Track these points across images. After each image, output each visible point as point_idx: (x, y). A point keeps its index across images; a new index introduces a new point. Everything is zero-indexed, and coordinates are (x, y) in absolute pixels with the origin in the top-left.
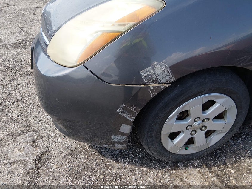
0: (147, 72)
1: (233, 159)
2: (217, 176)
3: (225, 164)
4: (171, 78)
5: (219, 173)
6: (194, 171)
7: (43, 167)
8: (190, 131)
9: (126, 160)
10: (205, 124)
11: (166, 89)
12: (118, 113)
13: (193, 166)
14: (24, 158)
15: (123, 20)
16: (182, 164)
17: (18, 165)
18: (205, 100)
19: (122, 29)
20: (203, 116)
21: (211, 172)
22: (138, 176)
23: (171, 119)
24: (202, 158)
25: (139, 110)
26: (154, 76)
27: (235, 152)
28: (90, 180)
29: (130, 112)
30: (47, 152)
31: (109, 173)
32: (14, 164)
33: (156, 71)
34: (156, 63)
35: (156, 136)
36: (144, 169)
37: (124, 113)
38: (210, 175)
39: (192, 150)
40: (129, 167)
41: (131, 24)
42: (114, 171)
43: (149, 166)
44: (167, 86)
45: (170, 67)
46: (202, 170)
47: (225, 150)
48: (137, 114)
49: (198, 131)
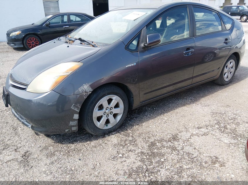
0: (81, 88)
1: (130, 127)
2: (124, 135)
3: (127, 130)
4: (91, 90)
5: (125, 134)
6: (113, 136)
7: (29, 158)
8: (106, 115)
9: (78, 142)
10: (111, 111)
11: (90, 94)
12: (72, 109)
13: (112, 134)
14: (14, 158)
15: (68, 70)
16: (107, 135)
17: (12, 162)
18: (108, 98)
19: (68, 74)
20: (110, 106)
21: (121, 134)
22: (86, 146)
23: (95, 109)
24: (116, 130)
25: (81, 105)
26: (84, 90)
27: (131, 125)
28: (61, 154)
29: (77, 107)
30: (27, 152)
31: (70, 149)
32: (8, 162)
33: (84, 87)
34: (84, 84)
35: (91, 119)
36: (89, 142)
37: (74, 108)
38: (121, 135)
39: (110, 126)
40: (80, 144)
41: (71, 72)
42: (72, 148)
43: (90, 140)
44: (90, 93)
45: (90, 86)
46: (117, 135)
47: (126, 125)
48: (80, 107)
49: (110, 115)
